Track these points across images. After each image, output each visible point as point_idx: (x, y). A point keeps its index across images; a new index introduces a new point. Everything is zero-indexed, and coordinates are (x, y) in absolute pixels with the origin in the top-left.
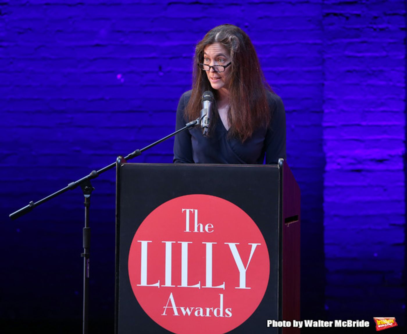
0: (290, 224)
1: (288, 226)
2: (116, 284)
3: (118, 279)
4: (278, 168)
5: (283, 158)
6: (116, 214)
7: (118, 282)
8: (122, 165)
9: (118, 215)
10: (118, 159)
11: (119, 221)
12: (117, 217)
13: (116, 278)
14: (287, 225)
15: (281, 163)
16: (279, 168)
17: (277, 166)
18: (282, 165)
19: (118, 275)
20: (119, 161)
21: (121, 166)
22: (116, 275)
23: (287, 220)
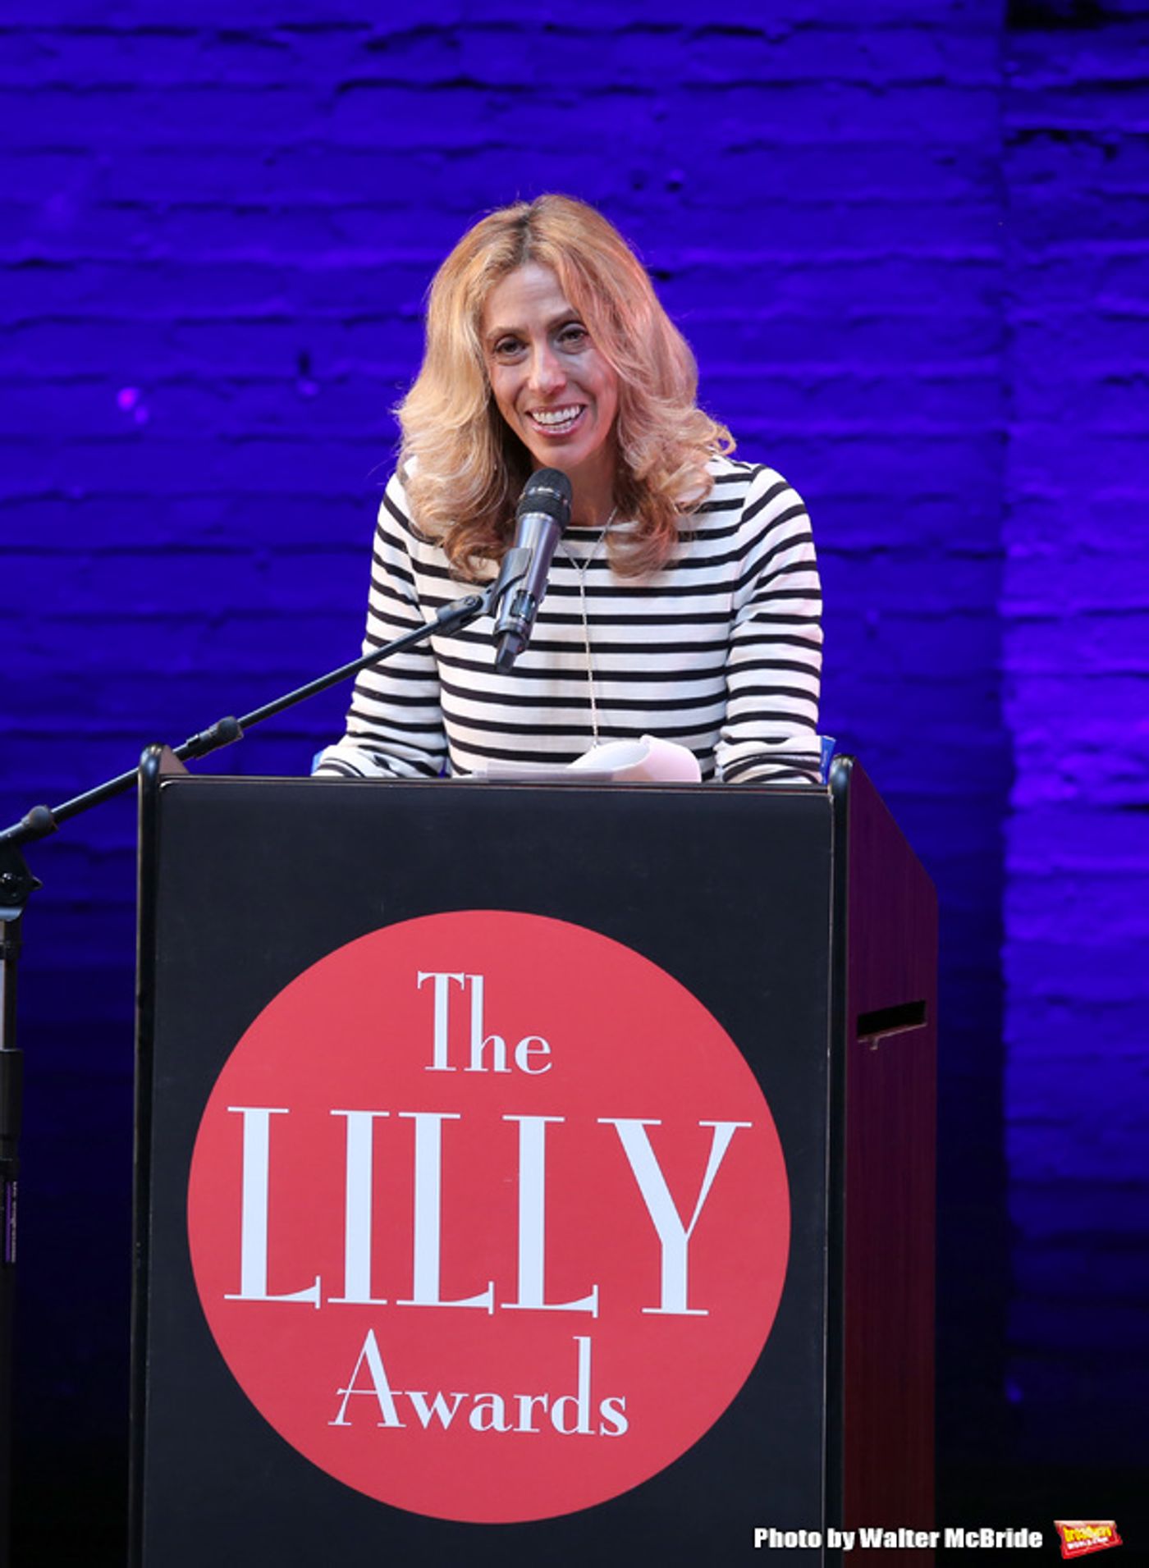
0: (881, 1040)
1: (875, 1048)
2: (134, 1291)
3: (144, 1272)
4: (826, 799)
5: (850, 758)
6: (138, 991)
7: (143, 1285)
8: (163, 785)
9: (147, 998)
10: (144, 757)
11: (147, 1025)
12: (141, 1006)
13: (135, 1267)
14: (871, 1044)
15: (842, 777)
16: (831, 799)
17: (826, 791)
18: (846, 787)
19: (144, 1254)
20: (152, 765)
21: (159, 785)
22: (135, 1252)
23: (869, 1023)
